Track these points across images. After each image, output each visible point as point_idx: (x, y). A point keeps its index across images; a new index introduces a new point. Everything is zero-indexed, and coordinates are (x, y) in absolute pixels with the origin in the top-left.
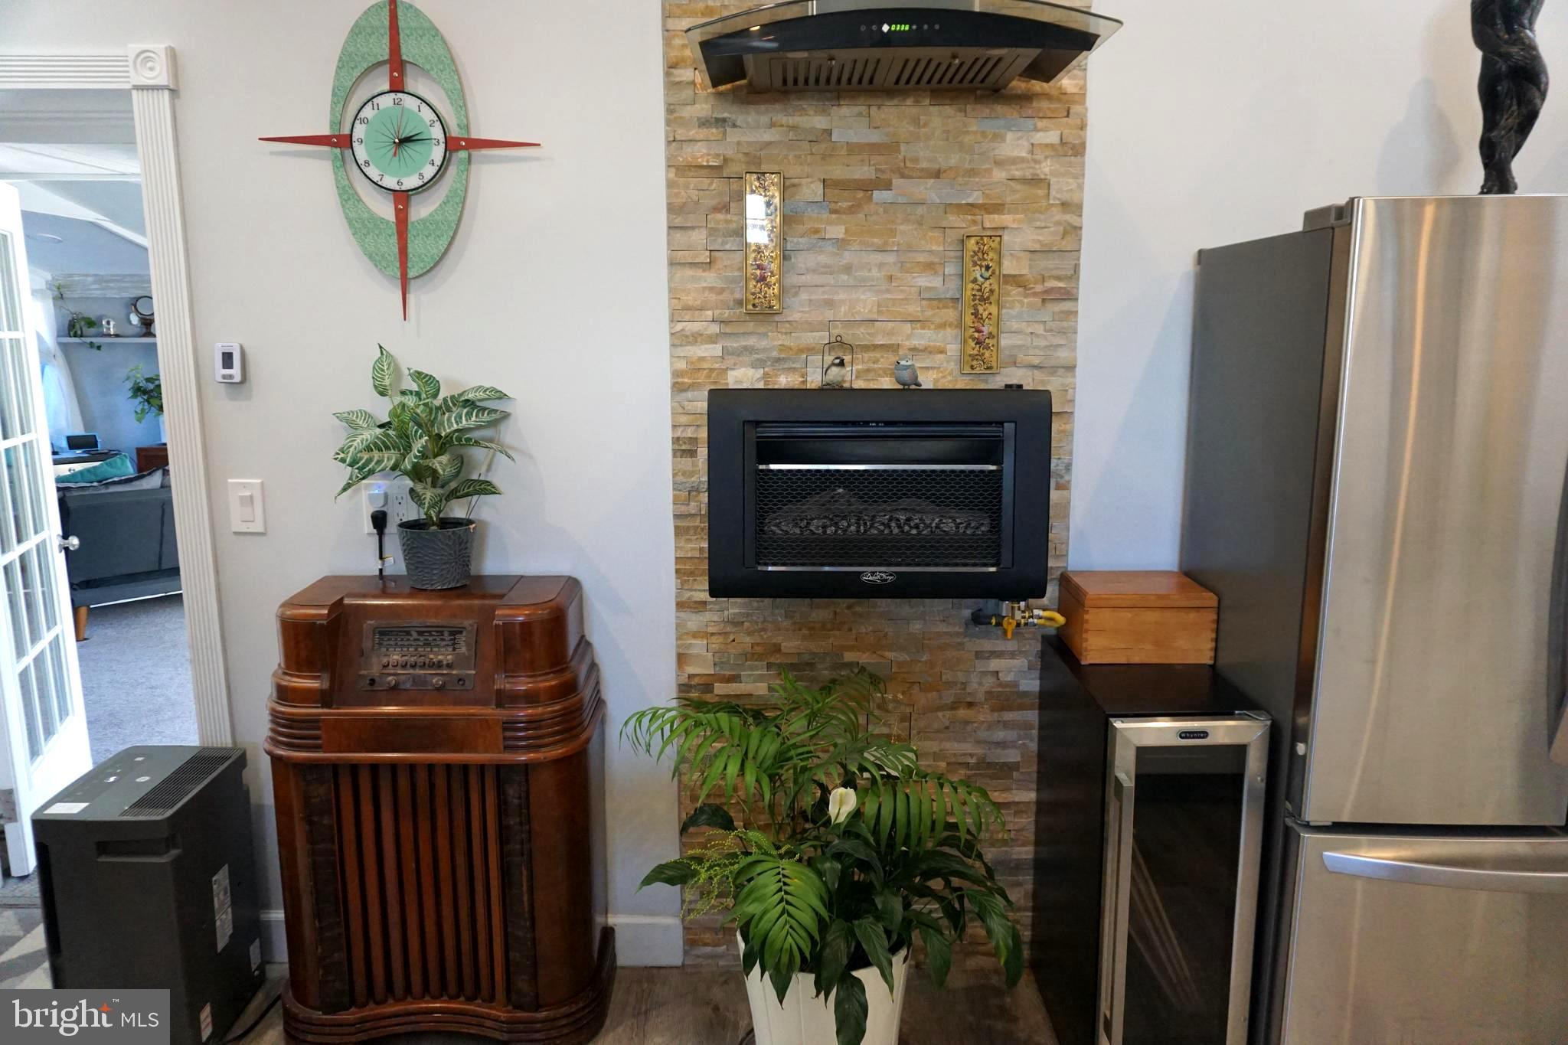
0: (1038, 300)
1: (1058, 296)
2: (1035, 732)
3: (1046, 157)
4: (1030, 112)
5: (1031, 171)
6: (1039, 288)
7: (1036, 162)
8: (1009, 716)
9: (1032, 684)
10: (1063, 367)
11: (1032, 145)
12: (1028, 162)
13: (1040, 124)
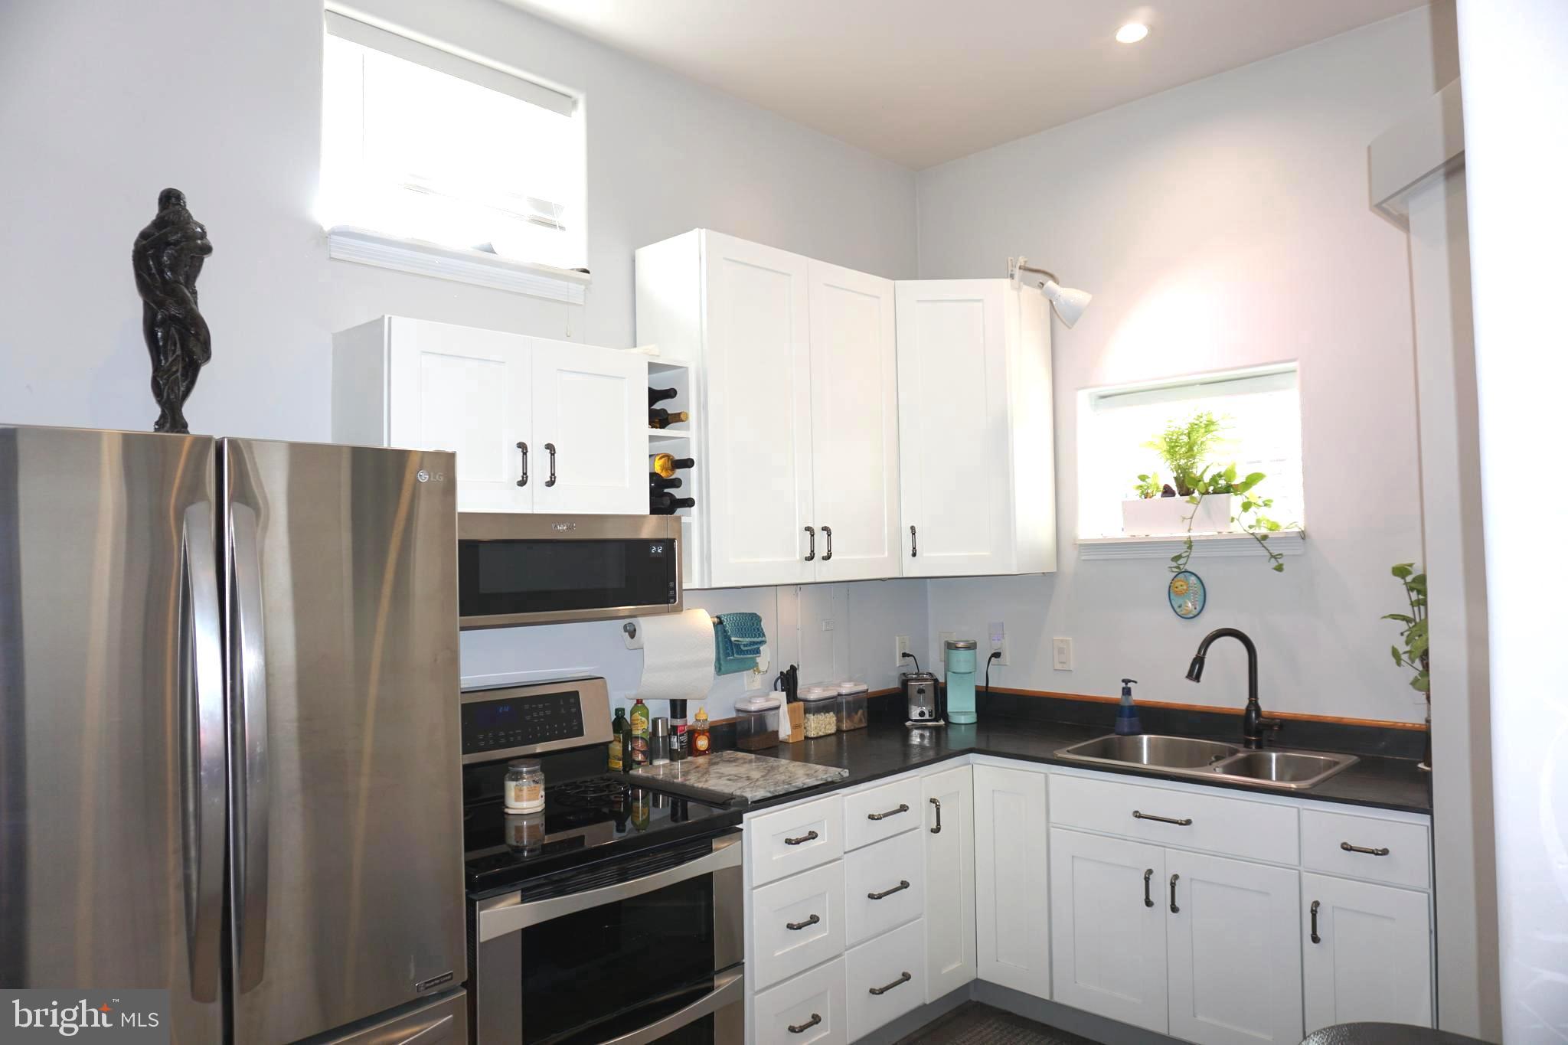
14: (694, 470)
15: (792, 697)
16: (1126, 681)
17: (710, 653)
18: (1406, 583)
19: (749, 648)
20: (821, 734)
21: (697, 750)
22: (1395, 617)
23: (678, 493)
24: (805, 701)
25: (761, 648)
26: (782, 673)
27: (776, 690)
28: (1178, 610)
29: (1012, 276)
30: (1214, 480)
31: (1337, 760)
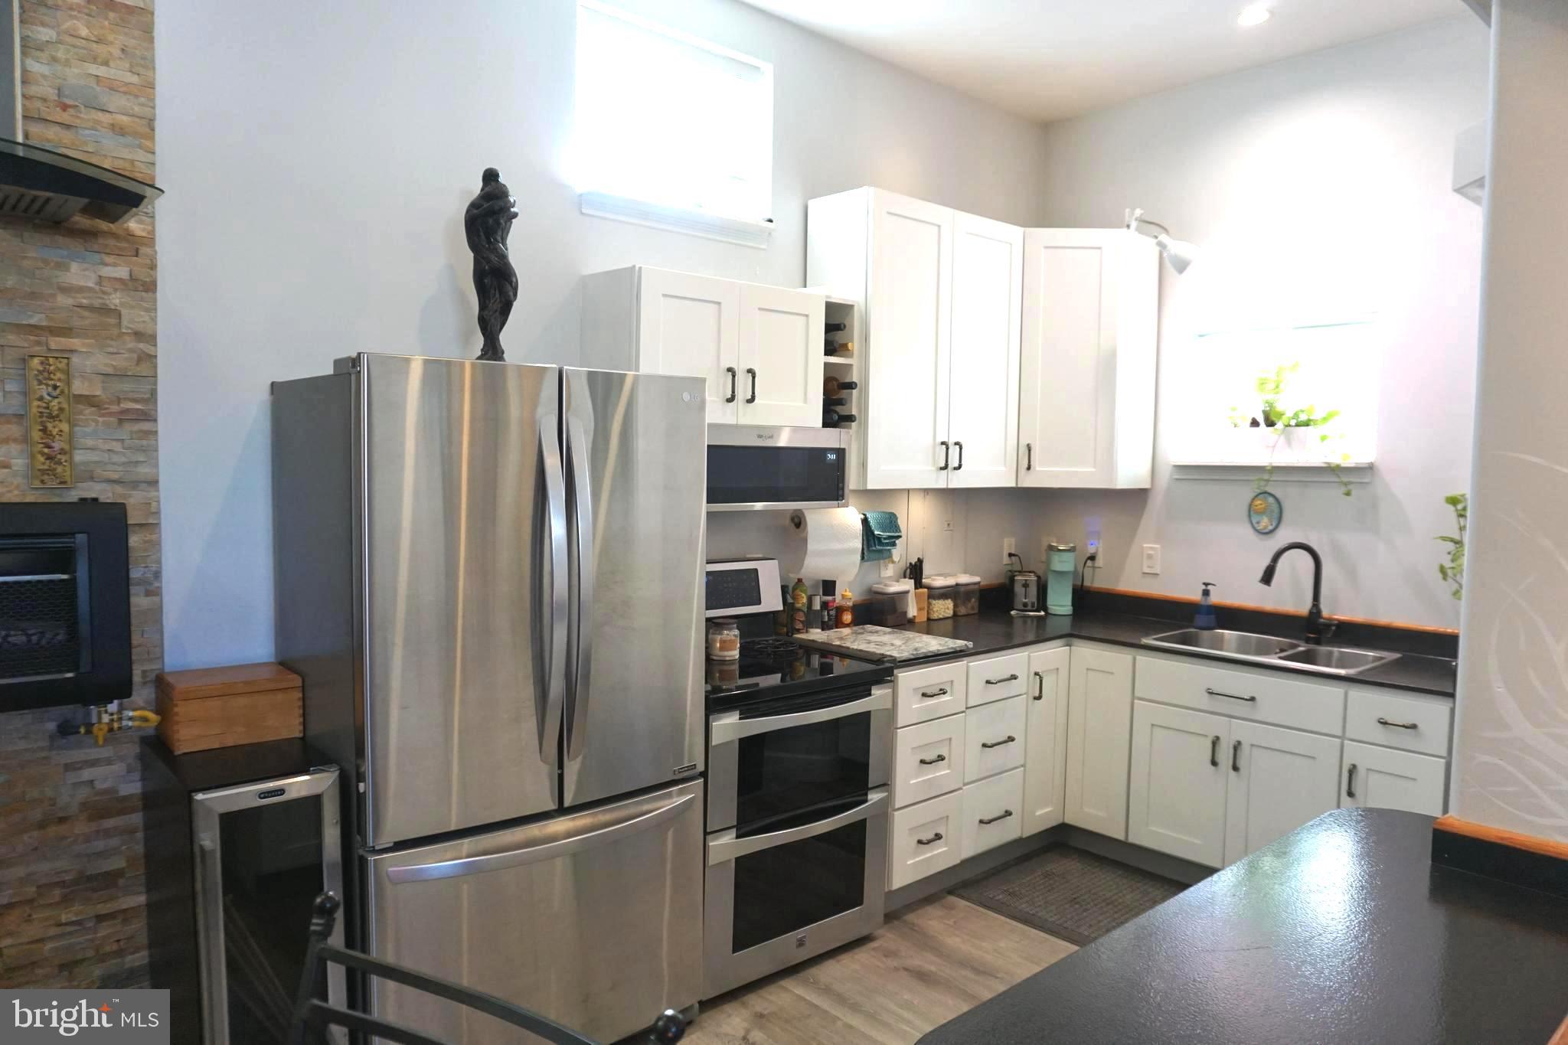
0: (113, 420)
1: (134, 417)
2: (140, 835)
3: (116, 290)
4: (96, 247)
5: (100, 301)
6: (114, 408)
7: (104, 293)
8: (110, 823)
9: (132, 787)
10: (145, 482)
11: (100, 276)
12: (96, 292)
13: (109, 259)
14: (855, 392)
15: (918, 585)
16: (1206, 584)
17: (858, 544)
18: (1457, 510)
19: (887, 541)
20: (941, 616)
21: (843, 623)
22: (1444, 539)
23: (842, 410)
24: (929, 588)
25: (897, 542)
26: (911, 564)
27: (905, 577)
28: (1256, 525)
29: (1128, 226)
30: (1296, 416)
31: (1383, 656)
